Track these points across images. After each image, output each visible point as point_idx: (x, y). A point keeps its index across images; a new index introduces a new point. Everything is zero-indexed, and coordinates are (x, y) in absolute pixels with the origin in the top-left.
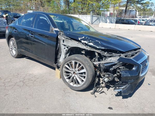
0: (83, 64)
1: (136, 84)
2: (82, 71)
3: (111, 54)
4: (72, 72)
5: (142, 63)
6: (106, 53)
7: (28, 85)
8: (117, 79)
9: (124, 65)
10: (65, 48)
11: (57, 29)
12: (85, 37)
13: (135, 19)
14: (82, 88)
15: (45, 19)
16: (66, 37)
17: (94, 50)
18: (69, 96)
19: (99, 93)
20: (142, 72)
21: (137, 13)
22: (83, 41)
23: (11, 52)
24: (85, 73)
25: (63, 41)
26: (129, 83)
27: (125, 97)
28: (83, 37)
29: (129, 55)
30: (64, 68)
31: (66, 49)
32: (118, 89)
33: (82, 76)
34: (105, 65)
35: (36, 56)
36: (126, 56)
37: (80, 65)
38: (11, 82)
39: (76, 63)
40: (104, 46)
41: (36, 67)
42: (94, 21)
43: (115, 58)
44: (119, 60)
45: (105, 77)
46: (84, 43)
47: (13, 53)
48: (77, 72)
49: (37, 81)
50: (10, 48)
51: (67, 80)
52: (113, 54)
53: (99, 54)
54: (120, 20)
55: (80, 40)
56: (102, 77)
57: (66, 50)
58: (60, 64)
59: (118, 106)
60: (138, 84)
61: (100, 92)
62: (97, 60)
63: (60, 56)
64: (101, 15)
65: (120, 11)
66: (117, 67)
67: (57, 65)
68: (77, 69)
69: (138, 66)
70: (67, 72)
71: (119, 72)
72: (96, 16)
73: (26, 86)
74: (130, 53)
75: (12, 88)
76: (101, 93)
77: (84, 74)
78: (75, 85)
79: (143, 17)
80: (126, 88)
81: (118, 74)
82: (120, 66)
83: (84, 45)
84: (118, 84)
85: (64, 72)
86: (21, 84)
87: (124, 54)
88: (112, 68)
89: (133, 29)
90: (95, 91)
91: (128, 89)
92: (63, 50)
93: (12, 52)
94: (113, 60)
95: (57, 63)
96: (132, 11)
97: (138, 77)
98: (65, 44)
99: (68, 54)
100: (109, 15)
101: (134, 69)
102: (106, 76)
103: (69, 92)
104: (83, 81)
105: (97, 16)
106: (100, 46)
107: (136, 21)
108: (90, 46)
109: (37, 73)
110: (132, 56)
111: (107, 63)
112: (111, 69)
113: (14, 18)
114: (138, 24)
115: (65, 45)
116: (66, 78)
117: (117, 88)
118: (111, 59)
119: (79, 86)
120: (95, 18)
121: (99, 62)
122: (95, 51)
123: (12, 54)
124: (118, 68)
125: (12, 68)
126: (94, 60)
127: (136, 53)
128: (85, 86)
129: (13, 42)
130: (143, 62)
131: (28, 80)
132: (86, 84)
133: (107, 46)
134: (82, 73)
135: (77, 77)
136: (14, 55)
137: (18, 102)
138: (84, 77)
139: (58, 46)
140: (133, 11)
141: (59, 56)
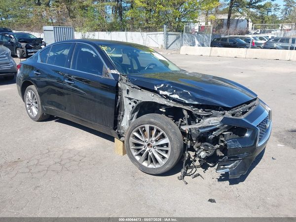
0: (164, 130)
1: (250, 160)
2: (163, 142)
3: (208, 111)
4: (146, 144)
5: (260, 124)
6: (200, 111)
7: (71, 169)
8: (219, 153)
9: (231, 129)
10: (130, 104)
11: (115, 72)
12: (165, 85)
13: (246, 36)
14: (163, 171)
15: (92, 52)
16: (133, 86)
17: (180, 106)
18: (141, 184)
19: (191, 177)
20: (260, 140)
21: (250, 24)
22: (161, 92)
23: (29, 111)
24: (167, 145)
25: (128, 91)
26: (240, 158)
27: (233, 182)
28: (162, 85)
29: (238, 113)
30: (131, 138)
31: (133, 104)
32: (223, 169)
33: (162, 150)
34: (201, 131)
35: (79, 118)
36: (233, 115)
37: (158, 131)
38: (41, 165)
39: (151, 129)
40: (197, 100)
41: (77, 137)
42: (170, 42)
43: (215, 118)
44: (222, 121)
45: (200, 150)
46: (164, 95)
47: (33, 113)
48: (155, 143)
49: (84, 162)
50: (27, 103)
51: (138, 158)
52: (213, 111)
53: (189, 112)
54: (218, 39)
55: (156, 90)
56: (196, 149)
57: (133, 107)
58: (122, 131)
59: (223, 196)
60: (254, 159)
61: (193, 176)
62: (186, 122)
63: (123, 116)
64: (183, 31)
65: (217, 23)
66: (220, 132)
67: (118, 132)
68: (154, 139)
69: (254, 130)
70: (137, 145)
71: (222, 141)
72: (174, 33)
73: (67, 172)
74: (240, 109)
75: (45, 175)
76: (195, 176)
77: (166, 147)
78: (151, 166)
79: (261, 31)
80: (235, 166)
81: (222, 144)
82: (225, 132)
83: (164, 98)
84: (223, 161)
85: (131, 144)
86: (58, 167)
87: (231, 111)
88: (212, 134)
89: (243, 56)
90: (185, 174)
91: (239, 169)
92: (128, 107)
93: (32, 111)
94: (212, 122)
95: (116, 129)
96: (240, 22)
97: (254, 148)
98: (130, 96)
99: (136, 113)
100: (198, 31)
101: (247, 135)
102: (202, 147)
103: (141, 178)
104: (164, 158)
105: (176, 33)
106: (190, 100)
107: (248, 40)
108: (174, 100)
109: (82, 147)
110: (244, 113)
111: (204, 128)
112: (211, 137)
113: (21, 42)
114: (253, 47)
115: (130, 99)
116: (134, 153)
117: (222, 167)
118: (210, 121)
119: (157, 166)
120: (172, 38)
121: (190, 127)
122: (182, 107)
123: (31, 114)
124: (221, 134)
125: (36, 140)
126: (180, 121)
127: (250, 108)
128: (168, 167)
129: (33, 92)
130: (262, 122)
131: (68, 161)
132: (169, 164)
133: (201, 99)
134: (162, 146)
135: (154, 152)
136: (35, 116)
137: (59, 198)
138: (167, 152)
139: (119, 100)
140: (242, 20)
141: (121, 117)
